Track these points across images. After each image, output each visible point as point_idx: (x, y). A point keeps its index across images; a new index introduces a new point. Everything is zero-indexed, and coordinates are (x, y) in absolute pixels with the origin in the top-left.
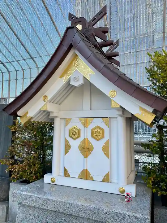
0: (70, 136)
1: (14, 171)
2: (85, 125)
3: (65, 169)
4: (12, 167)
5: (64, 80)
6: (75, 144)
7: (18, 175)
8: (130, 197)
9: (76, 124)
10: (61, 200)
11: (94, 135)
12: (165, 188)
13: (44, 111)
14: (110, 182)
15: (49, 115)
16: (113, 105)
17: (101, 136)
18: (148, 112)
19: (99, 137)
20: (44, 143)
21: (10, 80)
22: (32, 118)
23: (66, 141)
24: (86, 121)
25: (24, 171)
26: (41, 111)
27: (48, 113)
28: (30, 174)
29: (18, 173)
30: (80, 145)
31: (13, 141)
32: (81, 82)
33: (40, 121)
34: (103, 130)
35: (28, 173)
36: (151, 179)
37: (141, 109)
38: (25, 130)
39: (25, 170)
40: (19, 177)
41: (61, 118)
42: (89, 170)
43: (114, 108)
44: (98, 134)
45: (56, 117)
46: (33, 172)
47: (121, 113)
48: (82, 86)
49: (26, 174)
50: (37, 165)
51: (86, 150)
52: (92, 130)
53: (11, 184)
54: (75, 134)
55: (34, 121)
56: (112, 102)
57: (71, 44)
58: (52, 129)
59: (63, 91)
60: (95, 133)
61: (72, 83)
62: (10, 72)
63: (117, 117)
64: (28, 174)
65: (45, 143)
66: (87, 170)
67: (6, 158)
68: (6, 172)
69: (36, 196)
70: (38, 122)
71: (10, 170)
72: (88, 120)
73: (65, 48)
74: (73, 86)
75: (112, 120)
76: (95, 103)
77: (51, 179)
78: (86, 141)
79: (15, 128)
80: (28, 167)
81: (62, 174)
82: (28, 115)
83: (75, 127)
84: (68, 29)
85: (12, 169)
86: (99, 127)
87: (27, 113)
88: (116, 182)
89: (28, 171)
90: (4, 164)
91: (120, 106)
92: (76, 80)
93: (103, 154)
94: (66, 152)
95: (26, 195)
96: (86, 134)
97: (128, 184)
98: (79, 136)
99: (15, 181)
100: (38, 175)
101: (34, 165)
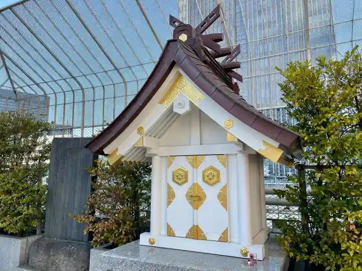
0: (173, 180)
1: (97, 231)
2: (195, 165)
3: (168, 225)
4: (94, 227)
5: (165, 107)
6: (181, 192)
7: (103, 238)
8: (255, 258)
9: (182, 164)
10: (164, 263)
11: (206, 178)
12: (306, 251)
13: (139, 148)
14: (229, 241)
15: (145, 153)
16: (229, 138)
17: (215, 179)
18: (273, 147)
19: (213, 181)
20: (137, 191)
21: (84, 102)
22: (123, 157)
23: (169, 188)
24: (195, 160)
25: (111, 231)
26: (135, 147)
27: (145, 150)
28: (119, 235)
29: (102, 235)
30: (188, 192)
31: (93, 190)
32: (187, 108)
33: (132, 161)
34: (218, 172)
35: (115, 234)
36: (287, 240)
37: (265, 143)
38: (111, 174)
39: (112, 229)
40: (103, 240)
41: (161, 157)
42: (200, 226)
43: (230, 142)
44: (212, 178)
45: (155, 155)
46: (124, 233)
47: (241, 148)
48: (188, 114)
49: (113, 235)
50: (128, 223)
51: (196, 199)
52: (204, 172)
53: (91, 250)
54: (180, 178)
55: (125, 161)
56: (228, 135)
57: (174, 61)
58: (149, 171)
59: (164, 120)
60: (208, 176)
61: (175, 110)
62: (85, 90)
63: (236, 154)
64: (117, 235)
65: (139, 191)
66: (197, 226)
67: (84, 213)
68: (85, 233)
69: (131, 259)
70: (131, 163)
71: (91, 230)
72: (198, 158)
73: (166, 66)
74: (177, 113)
75: (230, 157)
76: (207, 136)
77: (150, 239)
78: (195, 186)
79: (96, 171)
80: (116, 226)
81: (164, 232)
82: (118, 153)
83: (180, 167)
84: (169, 42)
85: (93, 228)
86: (212, 168)
87: (117, 150)
88: (237, 242)
89: (117, 231)
90: (82, 222)
91: (239, 140)
92: (180, 106)
93: (218, 204)
94: (169, 203)
95: (117, 259)
96: (196, 177)
97: (253, 244)
98: (186, 181)
99: (98, 246)
100: (130, 236)
101: (125, 223)
